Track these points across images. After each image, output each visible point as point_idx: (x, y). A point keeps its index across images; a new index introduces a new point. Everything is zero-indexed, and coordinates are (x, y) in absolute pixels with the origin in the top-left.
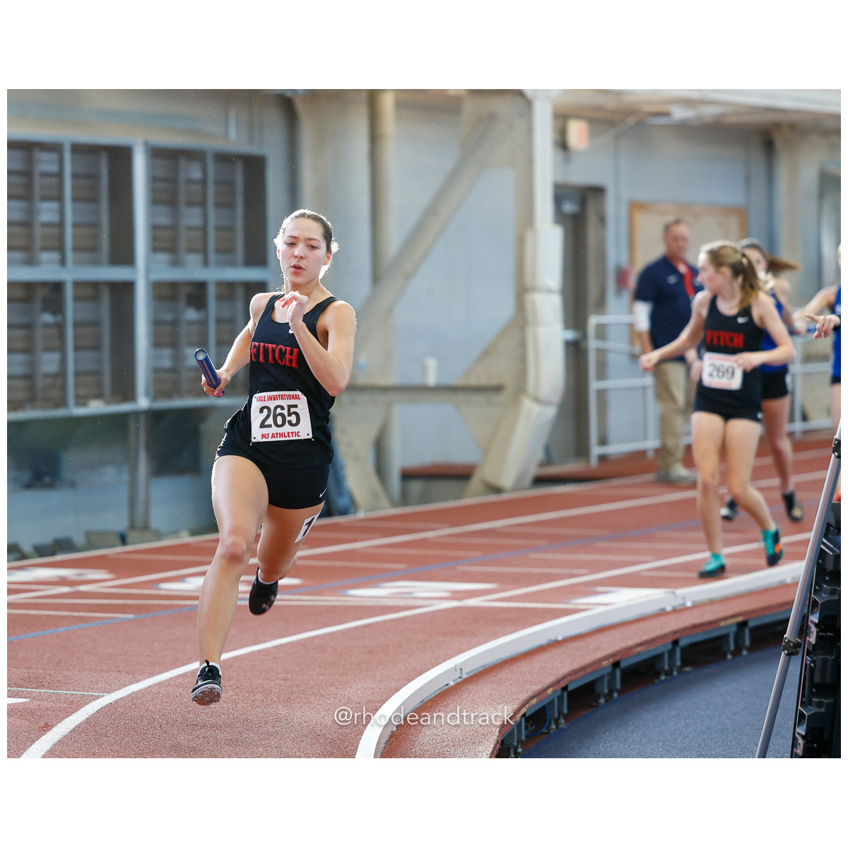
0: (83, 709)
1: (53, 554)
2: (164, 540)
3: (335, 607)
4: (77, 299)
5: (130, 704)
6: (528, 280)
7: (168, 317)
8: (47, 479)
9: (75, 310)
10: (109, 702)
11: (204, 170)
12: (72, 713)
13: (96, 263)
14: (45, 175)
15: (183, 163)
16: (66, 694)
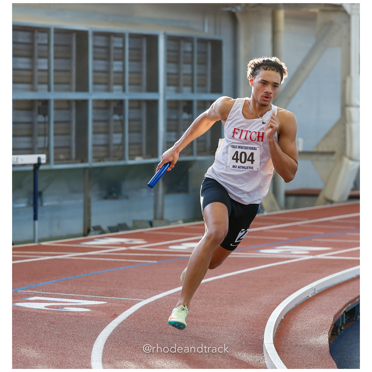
0: (133, 307)
1: (117, 231)
2: (170, 225)
3: (254, 258)
4: (130, 108)
5: (155, 305)
6: (347, 101)
7: (174, 117)
8: (114, 195)
9: (129, 113)
10: (145, 304)
11: (193, 47)
12: (128, 309)
13: (140, 91)
14: (116, 48)
15: (182, 43)
16: (124, 300)
